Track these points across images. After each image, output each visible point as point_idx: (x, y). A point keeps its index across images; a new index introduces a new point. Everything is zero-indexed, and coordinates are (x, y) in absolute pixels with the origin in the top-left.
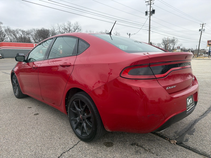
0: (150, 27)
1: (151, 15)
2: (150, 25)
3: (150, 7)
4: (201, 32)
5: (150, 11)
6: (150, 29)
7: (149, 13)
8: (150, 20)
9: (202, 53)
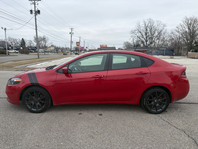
0: (36, 26)
1: (36, 15)
2: (36, 25)
3: (35, 7)
4: (71, 34)
5: (35, 11)
6: (36, 28)
7: (34, 12)
8: (36, 19)
9: (69, 51)
